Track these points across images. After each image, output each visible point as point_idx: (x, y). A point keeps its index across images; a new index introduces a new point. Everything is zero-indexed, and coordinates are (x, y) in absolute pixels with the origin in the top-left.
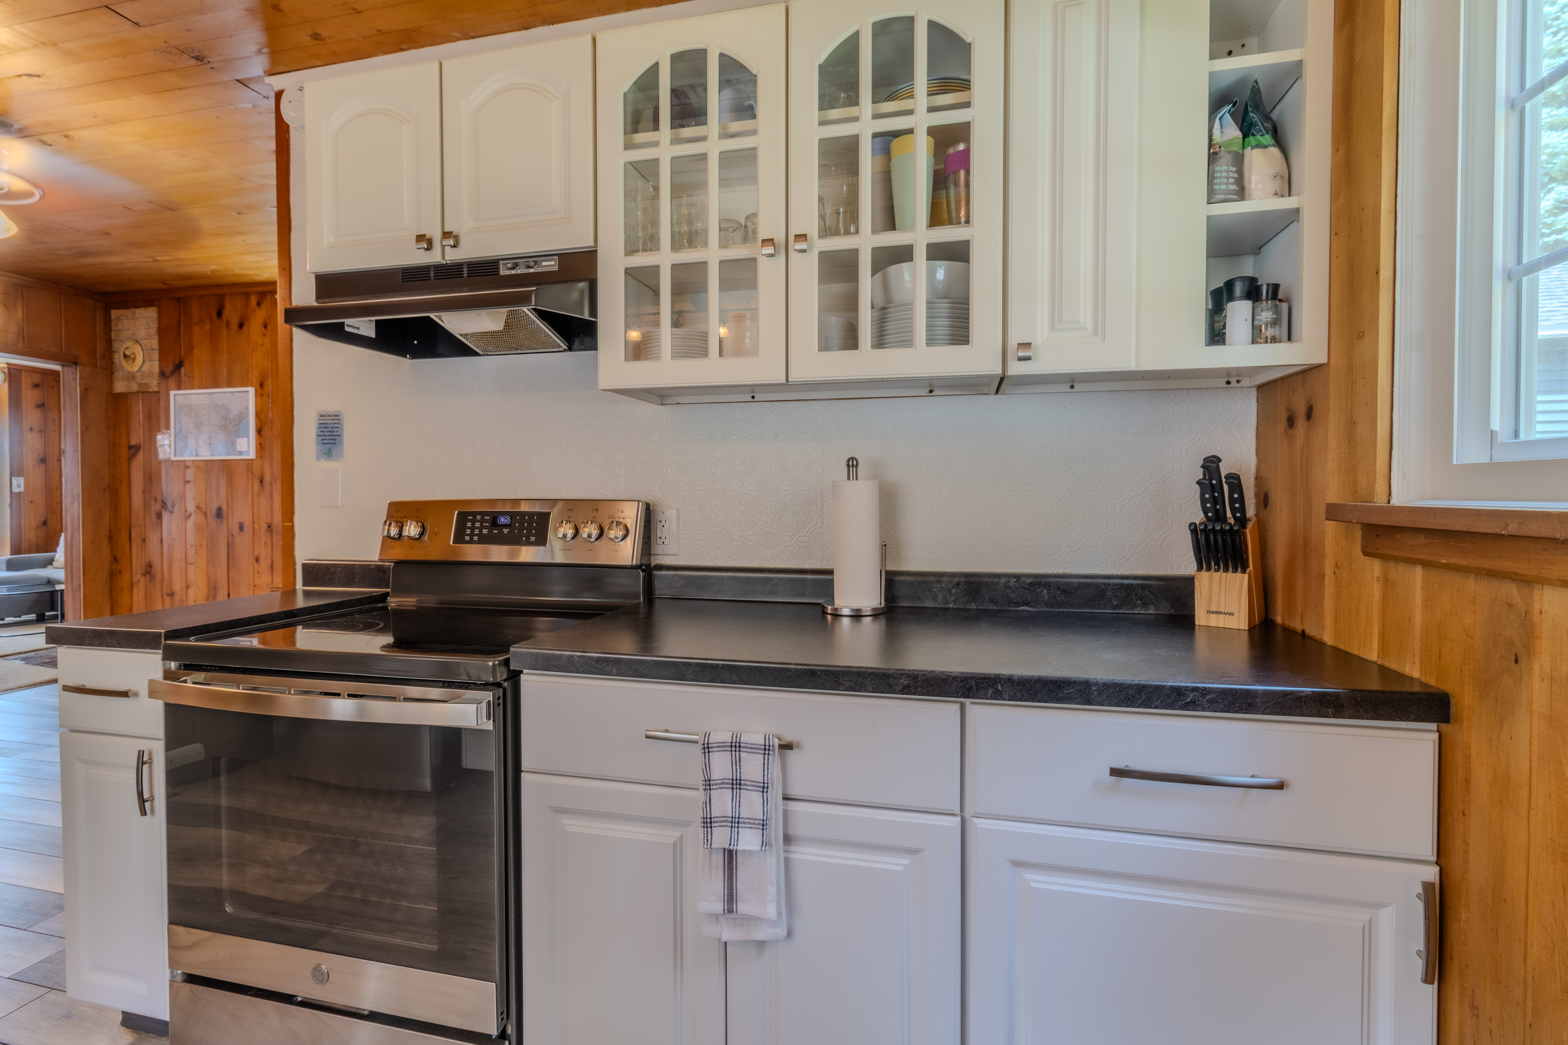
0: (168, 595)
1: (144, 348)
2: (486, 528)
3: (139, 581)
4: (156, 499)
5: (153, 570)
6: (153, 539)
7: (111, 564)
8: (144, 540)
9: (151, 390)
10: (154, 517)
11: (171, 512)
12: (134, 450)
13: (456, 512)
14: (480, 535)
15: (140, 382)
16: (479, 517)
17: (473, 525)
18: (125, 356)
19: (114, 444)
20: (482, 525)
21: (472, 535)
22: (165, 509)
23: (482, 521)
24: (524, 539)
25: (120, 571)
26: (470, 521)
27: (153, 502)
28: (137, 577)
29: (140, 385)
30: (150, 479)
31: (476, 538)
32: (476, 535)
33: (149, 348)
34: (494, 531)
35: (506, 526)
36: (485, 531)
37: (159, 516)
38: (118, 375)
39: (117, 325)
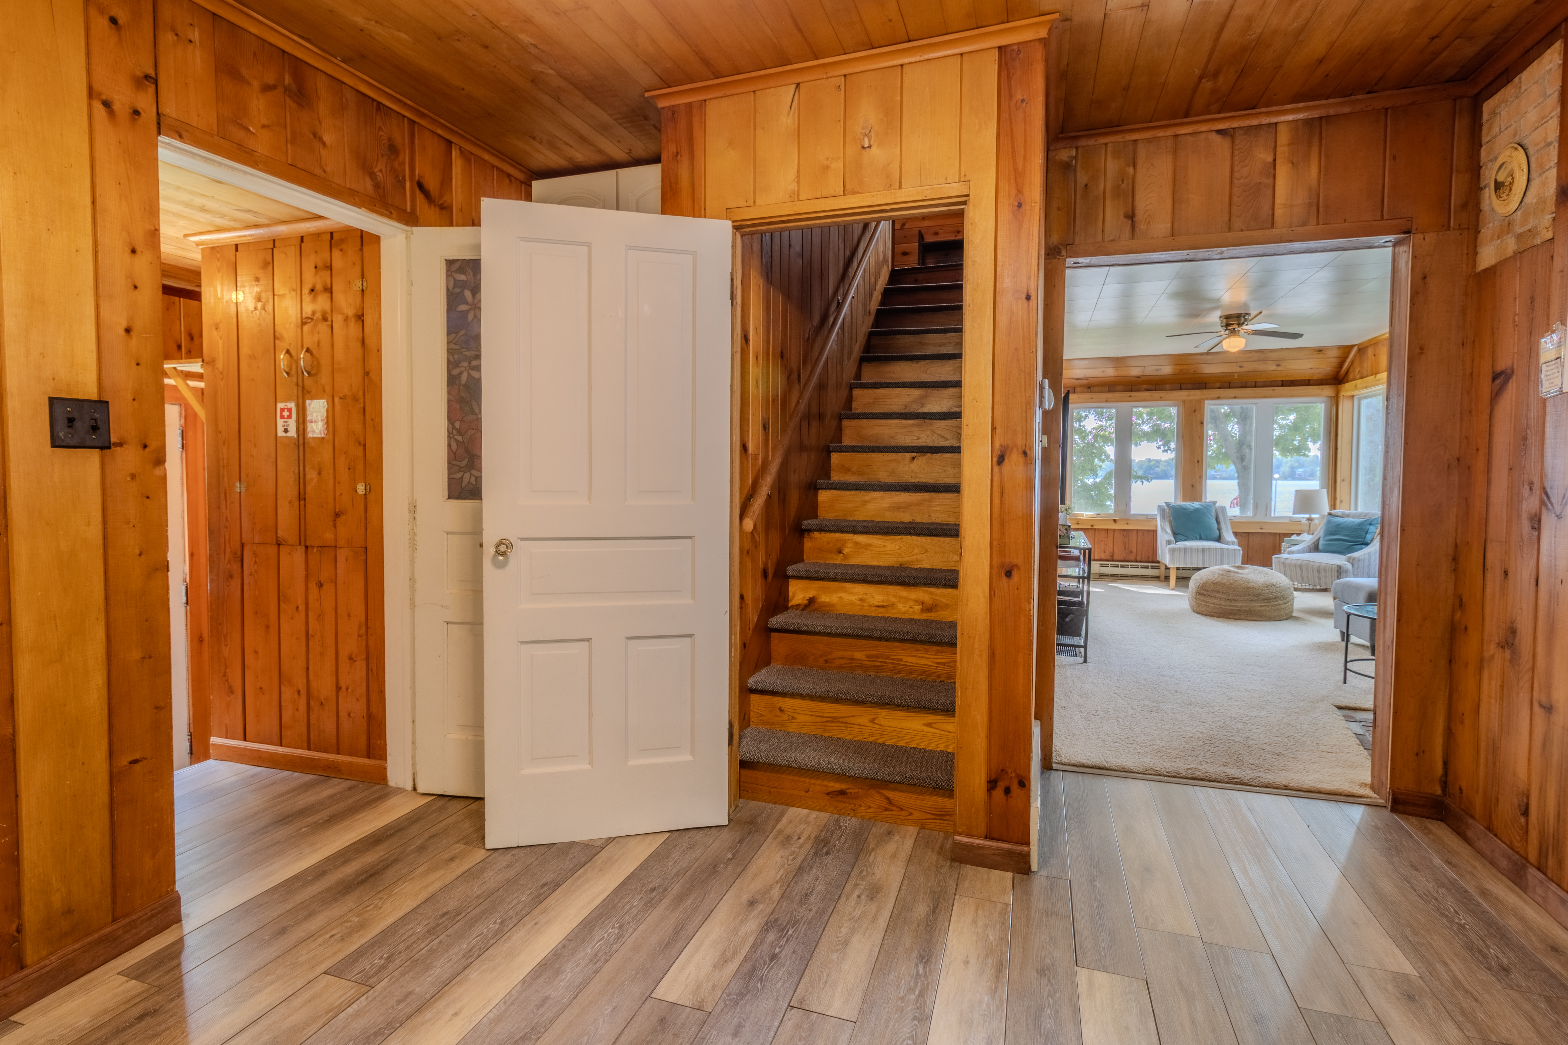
0: (1541, 705)
1: (1531, 151)
3: (1493, 657)
4: (1531, 484)
5: (1517, 640)
6: (1523, 573)
7: (1453, 612)
8: (1506, 573)
9: (1538, 241)
10: (1526, 526)
11: (1559, 517)
12: (1501, 378)
15: (1520, 231)
18: (1498, 186)
19: (1472, 374)
22: (1548, 509)
25: (1466, 628)
27: (1526, 492)
28: (1491, 649)
29: (1519, 237)
30: (1525, 439)
33: (1542, 144)
37: (1536, 522)
38: (1487, 231)
39: (1490, 129)
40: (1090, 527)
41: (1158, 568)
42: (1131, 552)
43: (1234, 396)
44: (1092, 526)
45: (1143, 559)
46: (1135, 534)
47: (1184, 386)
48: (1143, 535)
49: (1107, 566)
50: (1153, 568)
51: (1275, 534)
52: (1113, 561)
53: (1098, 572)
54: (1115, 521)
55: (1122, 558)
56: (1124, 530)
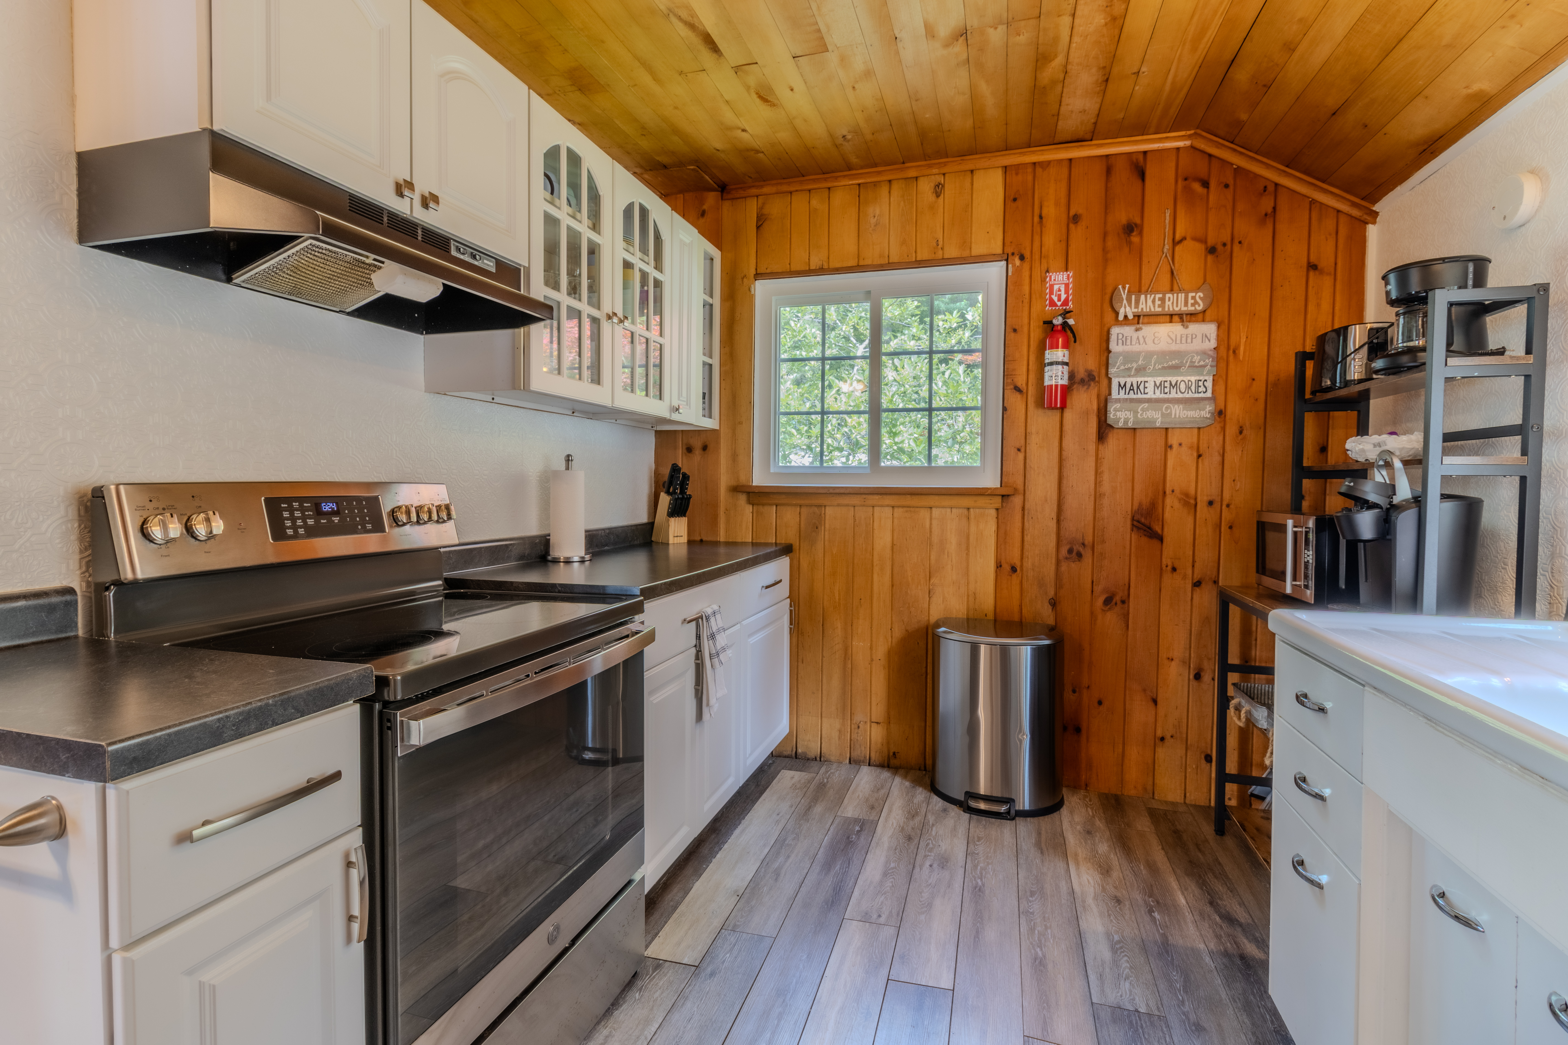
2: (310, 517)
13: (263, 498)
14: (305, 526)
16: (296, 505)
17: (292, 514)
20: (303, 513)
21: (295, 527)
23: (302, 509)
24: (360, 527)
26: (285, 509)
31: (301, 531)
32: (301, 527)
34: (322, 521)
35: (334, 513)
36: (310, 522)
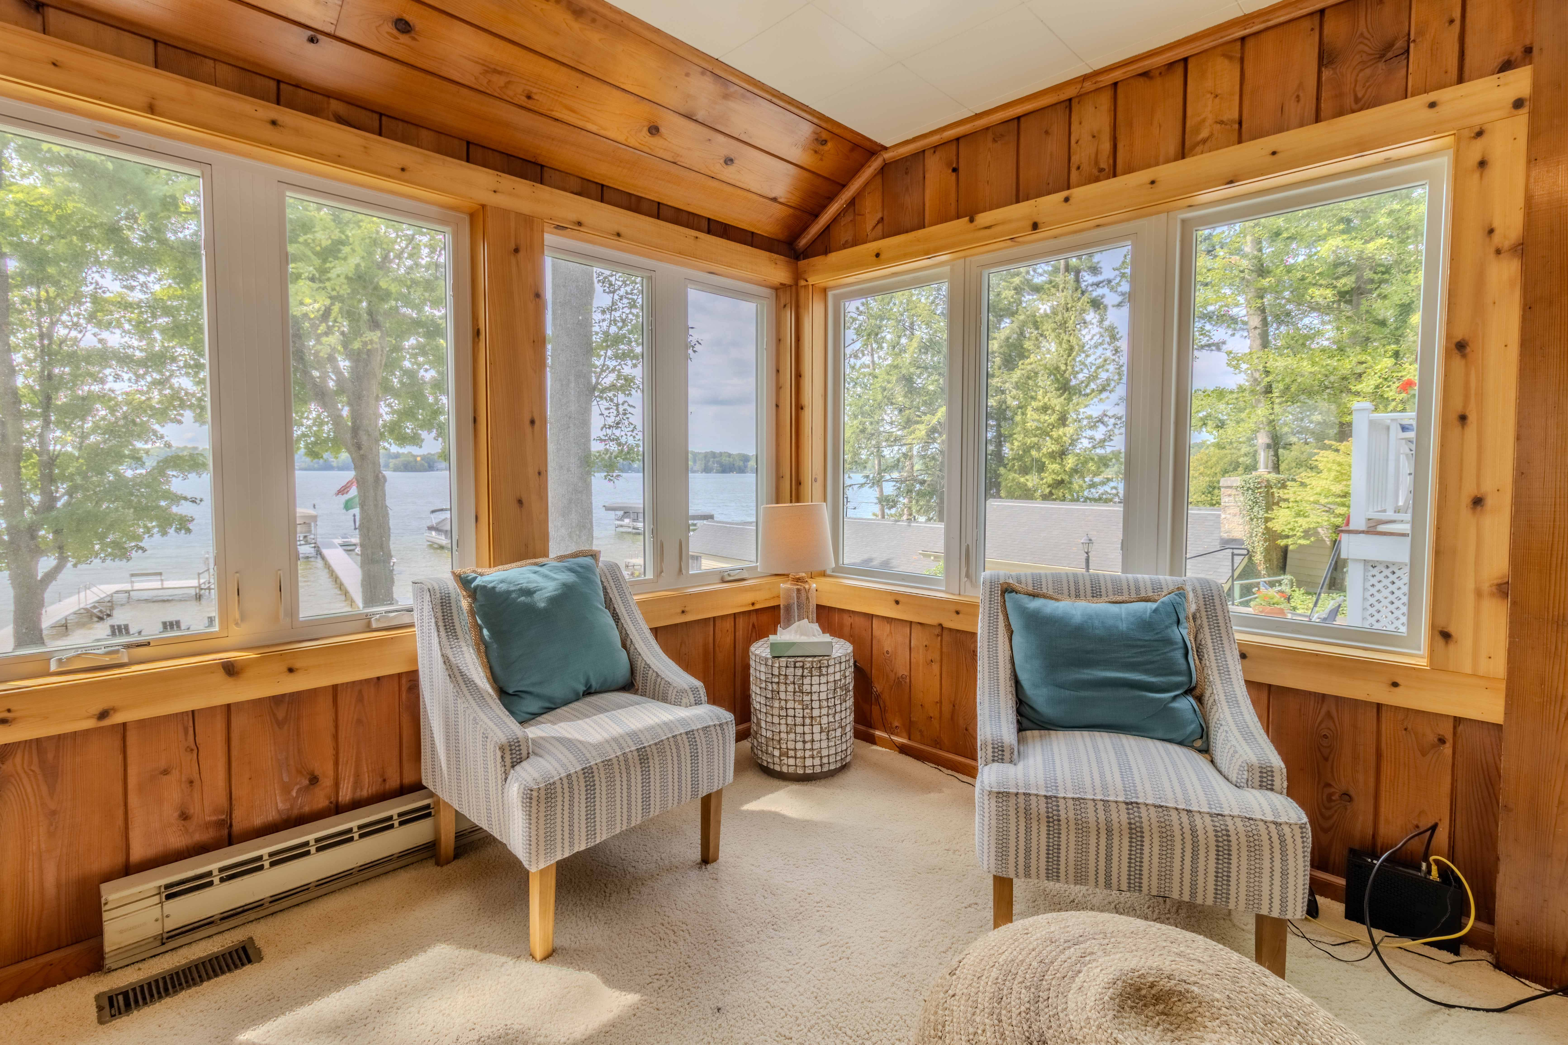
40: (90, 724)
41: (424, 813)
42: (314, 780)
43: (617, 228)
44: (103, 715)
45: (365, 793)
46: (324, 704)
47: (475, 152)
48: (360, 699)
49: (201, 883)
50: (407, 819)
51: (706, 620)
52: (230, 839)
53: (155, 929)
54: (231, 670)
55: (271, 815)
56: (277, 700)
